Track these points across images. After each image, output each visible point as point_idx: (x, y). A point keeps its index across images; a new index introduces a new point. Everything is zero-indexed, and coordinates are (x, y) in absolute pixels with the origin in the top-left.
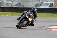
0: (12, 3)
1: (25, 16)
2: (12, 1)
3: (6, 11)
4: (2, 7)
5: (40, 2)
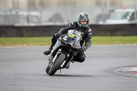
0: (40, 16)
3: (25, 34)
4: (17, 25)
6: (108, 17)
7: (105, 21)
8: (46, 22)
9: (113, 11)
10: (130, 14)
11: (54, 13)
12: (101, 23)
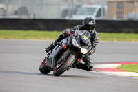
0: (5, 8)
1: (71, 43)
2: (7, 2)
5: (73, 5)
6: (75, 12)
7: (71, 16)
8: (12, 14)
9: (80, 6)
10: (97, 10)
11: (20, 6)
12: (67, 18)
